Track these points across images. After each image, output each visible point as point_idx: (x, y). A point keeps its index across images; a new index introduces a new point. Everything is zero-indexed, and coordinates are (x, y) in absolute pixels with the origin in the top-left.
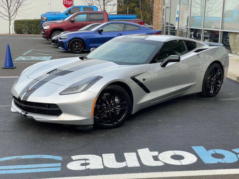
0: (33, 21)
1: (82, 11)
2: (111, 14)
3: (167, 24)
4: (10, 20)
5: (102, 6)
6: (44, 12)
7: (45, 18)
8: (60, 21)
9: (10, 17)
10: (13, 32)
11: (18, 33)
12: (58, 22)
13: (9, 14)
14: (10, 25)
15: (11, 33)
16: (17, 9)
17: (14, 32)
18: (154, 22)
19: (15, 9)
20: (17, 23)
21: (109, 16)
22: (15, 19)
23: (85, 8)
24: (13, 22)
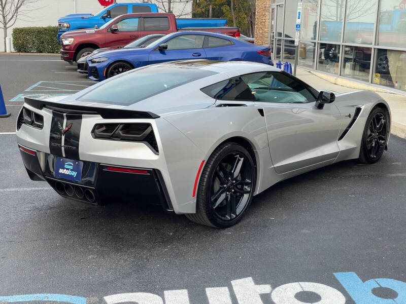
0: (45, 29)
1: (130, 12)
2: (181, 17)
3: (280, 34)
4: (5, 28)
5: (166, 4)
6: (64, 14)
7: (66, 25)
8: (93, 31)
9: (5, 23)
10: (10, 48)
11: (19, 51)
12: (88, 31)
13: (4, 17)
14: (6, 36)
15: (8, 51)
16: (17, 8)
17: (13, 50)
18: (256, 32)
19: (13, 8)
20: (18, 33)
21: (177, 21)
22: (14, 27)
23: (136, 7)
24: (10, 32)
